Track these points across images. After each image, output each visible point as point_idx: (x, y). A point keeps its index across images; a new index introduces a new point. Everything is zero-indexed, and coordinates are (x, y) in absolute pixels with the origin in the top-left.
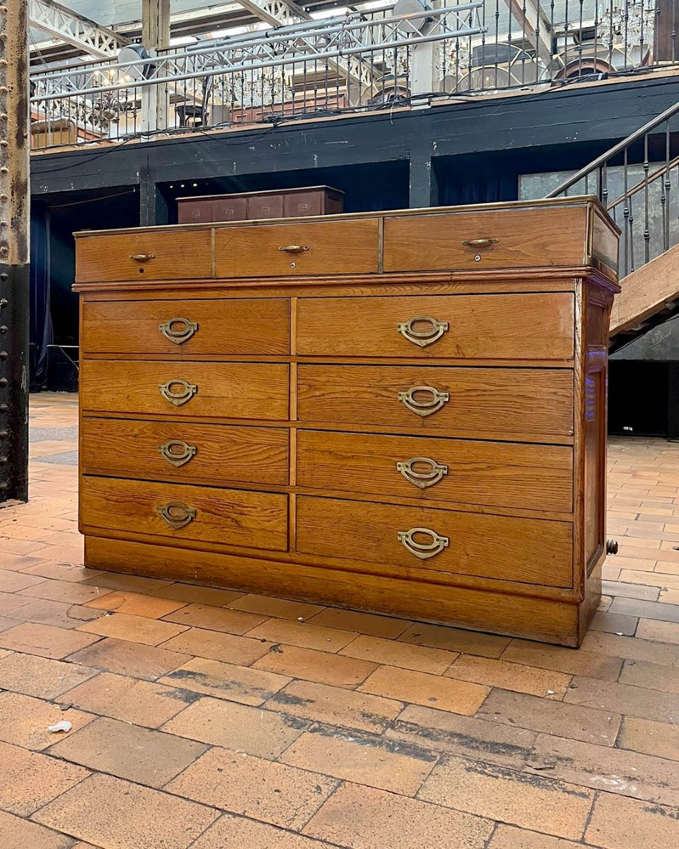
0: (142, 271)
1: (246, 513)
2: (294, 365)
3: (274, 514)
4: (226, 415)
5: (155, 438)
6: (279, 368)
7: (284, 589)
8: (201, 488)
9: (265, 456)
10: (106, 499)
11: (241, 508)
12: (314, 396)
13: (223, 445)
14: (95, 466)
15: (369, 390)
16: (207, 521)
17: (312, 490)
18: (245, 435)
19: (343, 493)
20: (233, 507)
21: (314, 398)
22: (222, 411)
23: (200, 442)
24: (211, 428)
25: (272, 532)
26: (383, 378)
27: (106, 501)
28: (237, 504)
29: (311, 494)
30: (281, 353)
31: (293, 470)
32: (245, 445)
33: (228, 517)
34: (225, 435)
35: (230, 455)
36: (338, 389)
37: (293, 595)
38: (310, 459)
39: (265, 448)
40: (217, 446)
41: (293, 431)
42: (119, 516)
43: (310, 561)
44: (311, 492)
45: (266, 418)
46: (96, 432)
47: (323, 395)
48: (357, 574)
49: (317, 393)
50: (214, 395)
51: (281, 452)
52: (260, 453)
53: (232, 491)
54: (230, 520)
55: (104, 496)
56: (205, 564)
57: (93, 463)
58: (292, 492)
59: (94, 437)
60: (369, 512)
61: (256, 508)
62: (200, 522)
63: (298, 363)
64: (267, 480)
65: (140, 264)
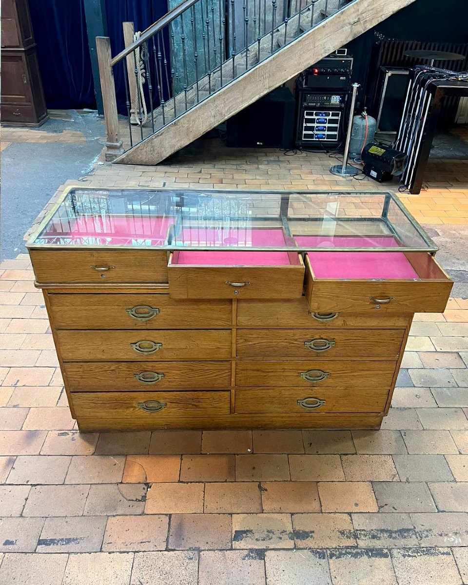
1: (202, 401)
2: (234, 330)
5: (129, 371)
6: (223, 332)
7: (225, 427)
8: (168, 392)
9: (215, 375)
11: (198, 400)
12: (248, 345)
13: (183, 371)
15: (286, 341)
23: (166, 371)
25: (220, 408)
26: (294, 335)
27: (94, 404)
28: (195, 398)
29: (245, 389)
31: (233, 380)
36: (265, 341)
37: (231, 429)
38: (244, 374)
39: (215, 371)
40: (178, 372)
46: (78, 370)
47: (255, 344)
49: (250, 343)
51: (225, 373)
52: (211, 374)
55: (92, 402)
57: (79, 385)
58: (233, 389)
62: (169, 407)
63: (237, 329)
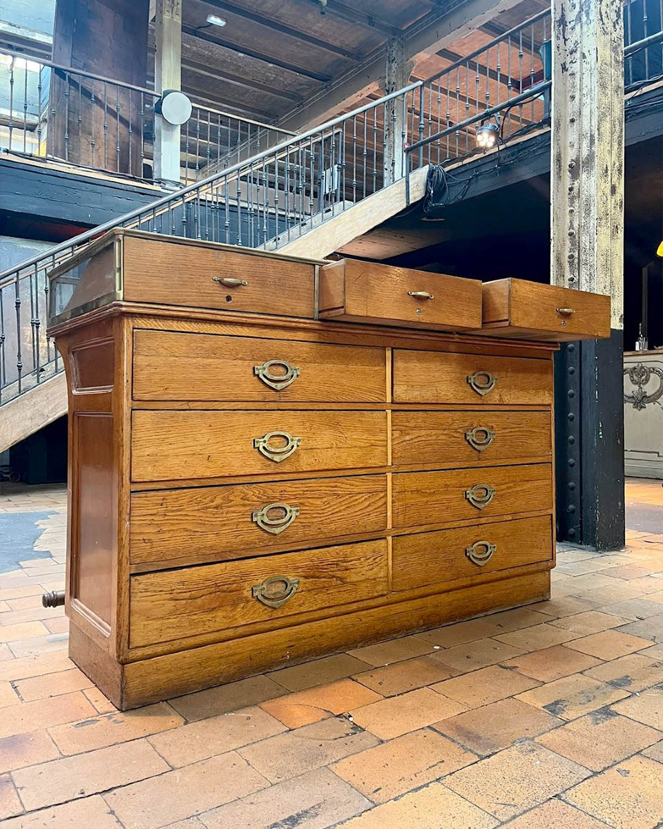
0: (229, 298)
1: (351, 567)
2: (389, 412)
3: (376, 560)
4: (330, 467)
5: (244, 505)
6: (379, 415)
7: (377, 633)
8: (301, 553)
9: (368, 503)
10: (172, 599)
11: (345, 564)
12: (405, 441)
13: (325, 499)
14: (153, 558)
16: (310, 588)
17: (405, 529)
18: (349, 486)
19: (428, 526)
20: (337, 564)
21: (405, 443)
22: (325, 464)
23: (301, 501)
24: (313, 483)
25: (375, 579)
27: (173, 603)
28: (341, 561)
29: (405, 533)
30: (379, 401)
31: (389, 513)
32: (347, 497)
33: (334, 577)
34: (327, 489)
35: (333, 509)
36: (423, 433)
37: (384, 636)
38: (403, 500)
39: (367, 496)
40: (318, 502)
41: (389, 476)
42: (195, 617)
43: (404, 597)
44: (405, 531)
45: (368, 466)
46: (155, 512)
47: (412, 439)
48: (433, 596)
49: (408, 438)
50: (318, 447)
51: (381, 498)
52: (362, 502)
53: (336, 547)
54: (335, 579)
55: (171, 596)
56: (298, 639)
57: (150, 554)
58: (389, 535)
59: (152, 518)
60: (445, 538)
61: (359, 559)
62: (302, 591)
63: (392, 411)
64: (369, 529)
65: (226, 290)
